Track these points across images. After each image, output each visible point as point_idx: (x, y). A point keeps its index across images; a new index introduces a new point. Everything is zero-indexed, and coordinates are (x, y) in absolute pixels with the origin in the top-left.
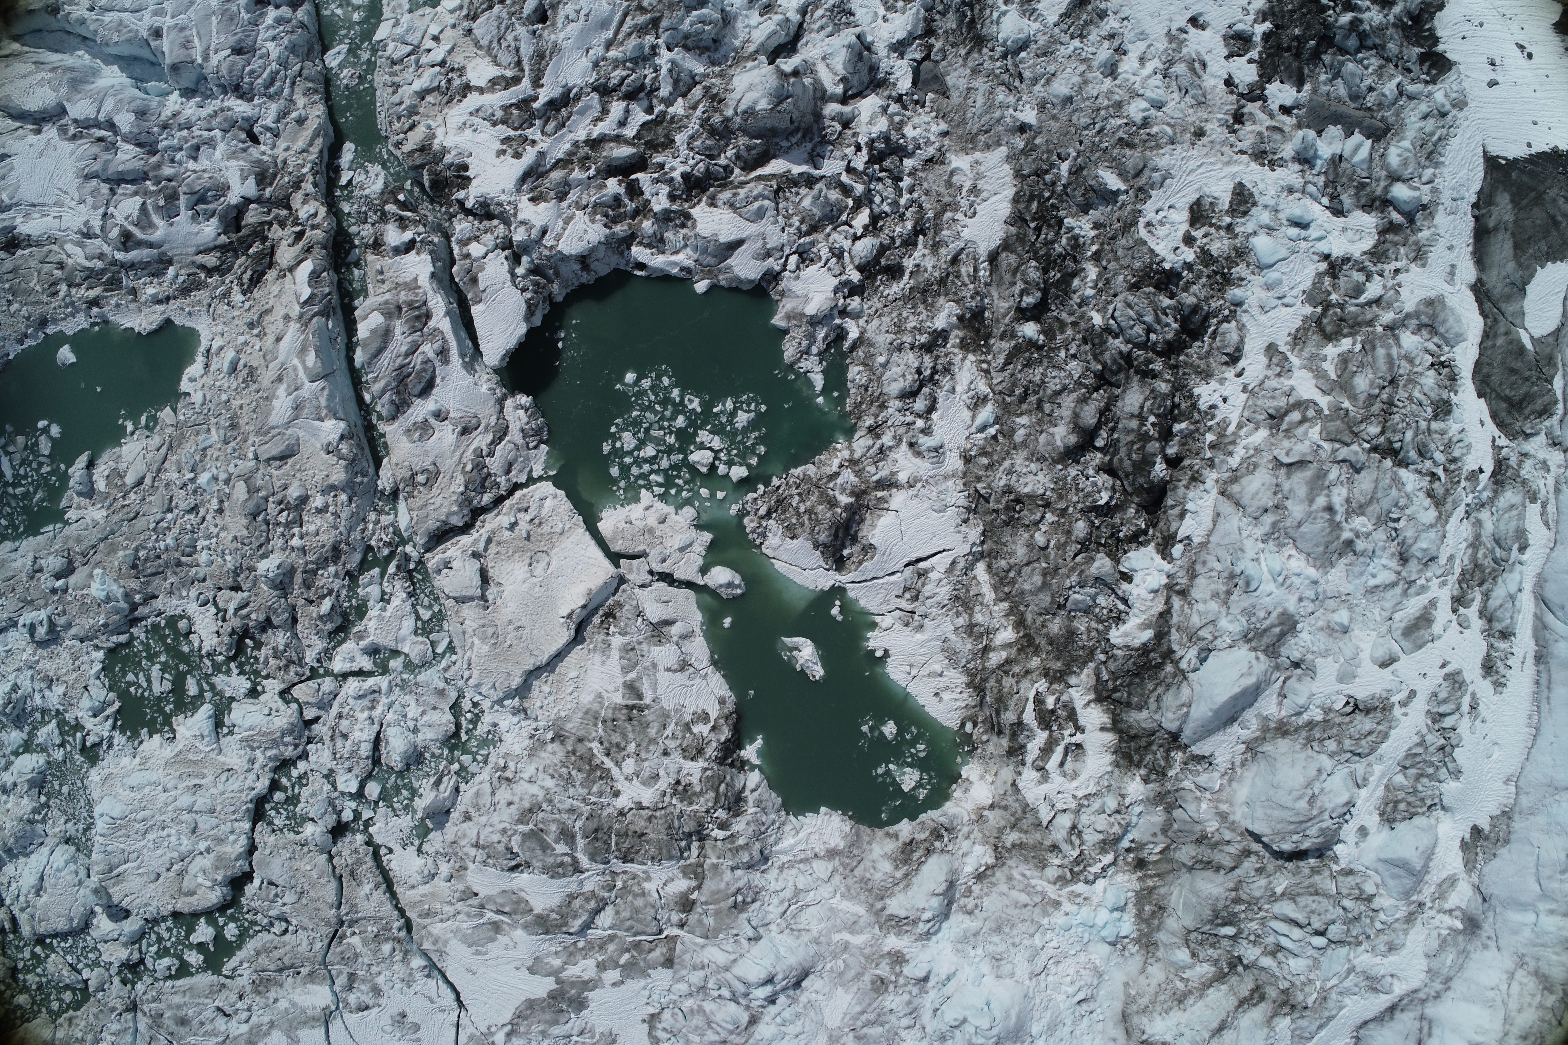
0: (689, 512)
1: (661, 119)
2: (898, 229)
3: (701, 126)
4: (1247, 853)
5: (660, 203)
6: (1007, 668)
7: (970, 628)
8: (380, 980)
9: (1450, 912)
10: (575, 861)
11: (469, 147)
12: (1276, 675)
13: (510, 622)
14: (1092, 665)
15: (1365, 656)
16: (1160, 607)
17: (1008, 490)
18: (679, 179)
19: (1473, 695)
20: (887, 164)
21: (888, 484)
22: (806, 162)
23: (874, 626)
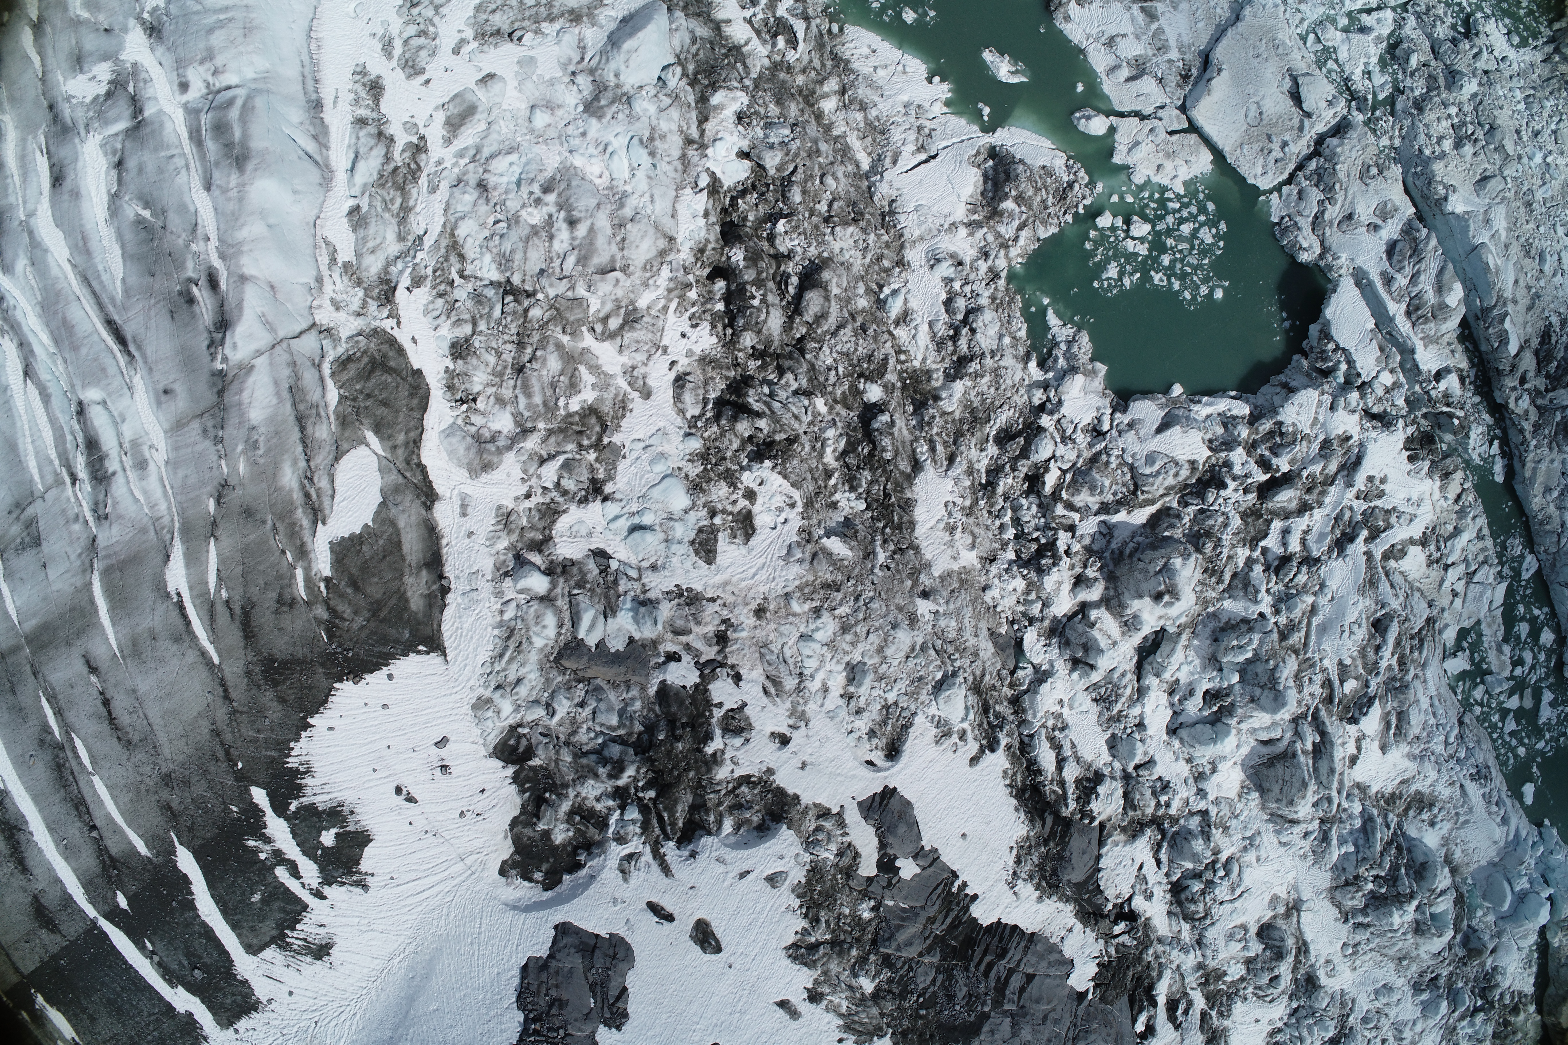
0: (1139, 178)
1: (1253, 543)
2: (1010, 481)
3: (1219, 540)
5: (1238, 456)
6: (821, 76)
7: (863, 108)
11: (1411, 481)
12: (594, 63)
13: (1266, 60)
14: (754, 76)
15: (512, 83)
16: (709, 126)
18: (1228, 481)
19: (389, 56)
20: (1034, 547)
21: (974, 226)
22: (1115, 526)
23: (947, 103)
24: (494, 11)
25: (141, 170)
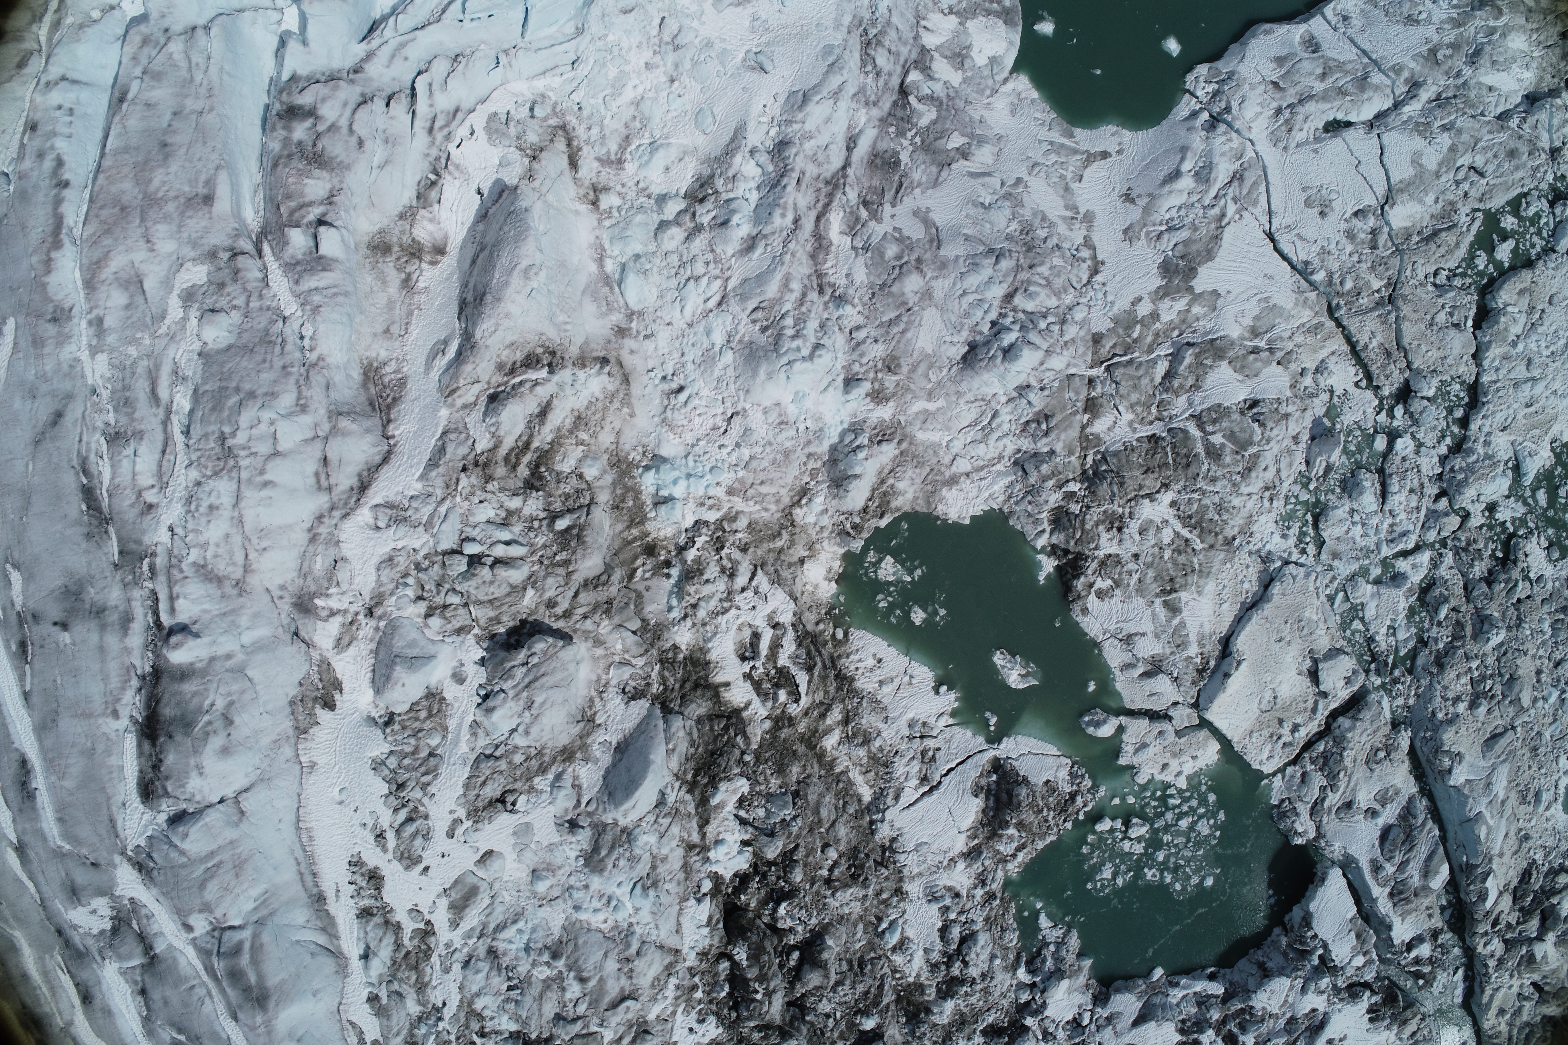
0: (1142, 779)
4: (567, 614)
5: (1207, 1037)
6: (822, 709)
7: (867, 741)
8: (1349, 248)
9: (333, 613)
10: (1201, 426)
12: (590, 808)
13: (1289, 643)
14: (755, 746)
15: (510, 856)
16: (710, 829)
17: (865, 884)
19: (384, 849)
21: (971, 855)
23: (953, 714)
24: (484, 783)
25: (166, 1003)
